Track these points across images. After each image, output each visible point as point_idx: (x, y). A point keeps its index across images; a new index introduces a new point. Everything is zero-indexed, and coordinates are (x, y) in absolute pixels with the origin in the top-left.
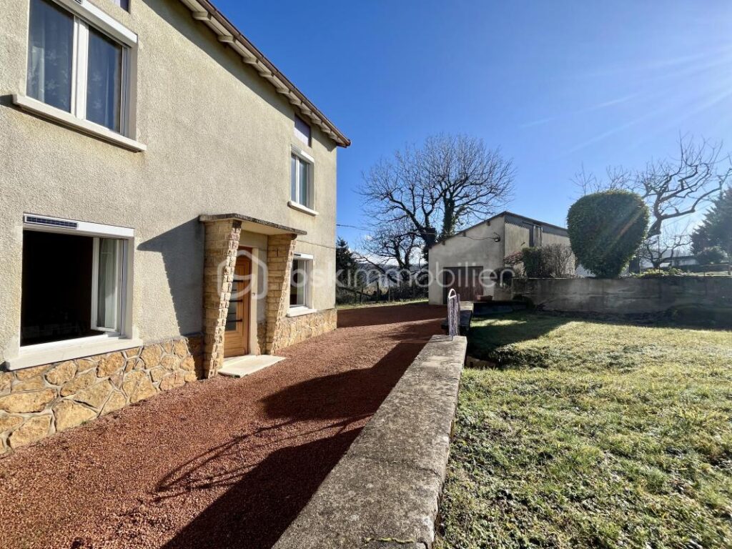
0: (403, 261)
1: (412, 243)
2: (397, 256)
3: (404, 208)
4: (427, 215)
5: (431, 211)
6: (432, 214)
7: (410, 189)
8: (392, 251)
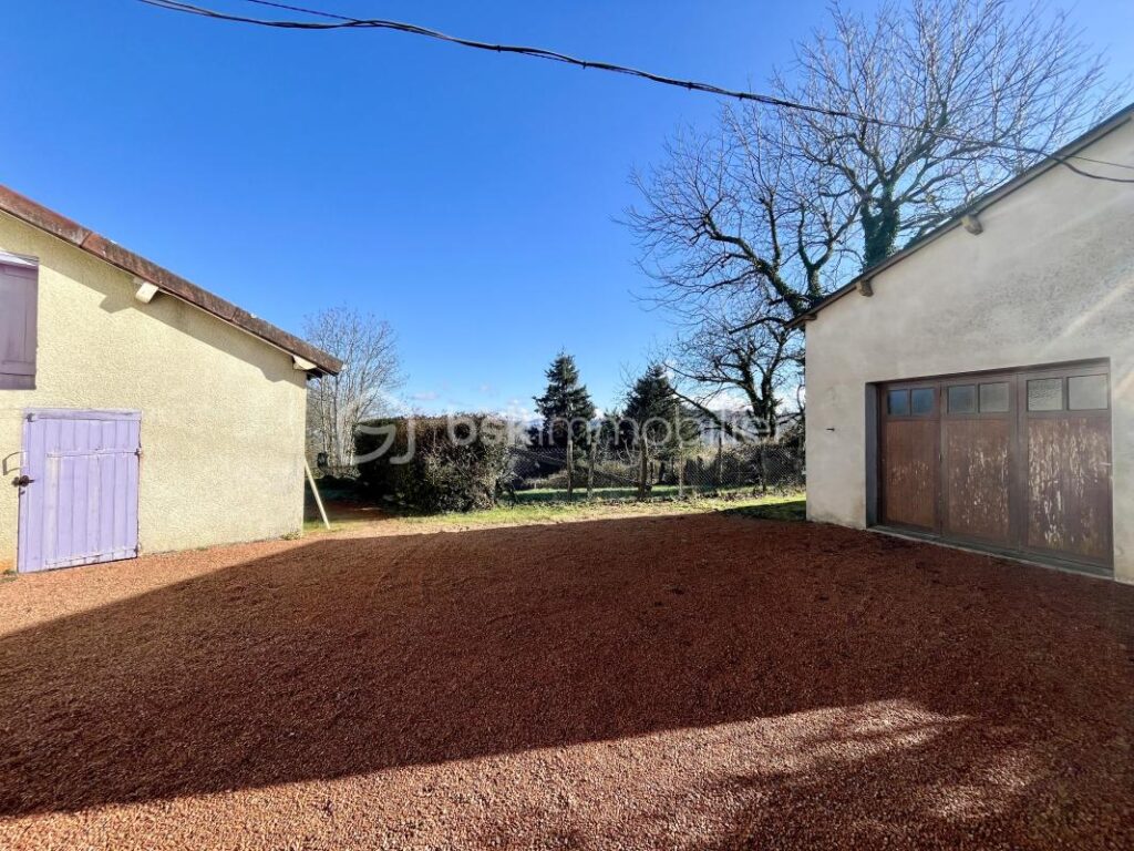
0: (759, 394)
1: (780, 350)
2: (747, 383)
3: (749, 255)
4: (812, 269)
5: (823, 260)
6: (825, 267)
7: (763, 201)
8: (736, 374)
